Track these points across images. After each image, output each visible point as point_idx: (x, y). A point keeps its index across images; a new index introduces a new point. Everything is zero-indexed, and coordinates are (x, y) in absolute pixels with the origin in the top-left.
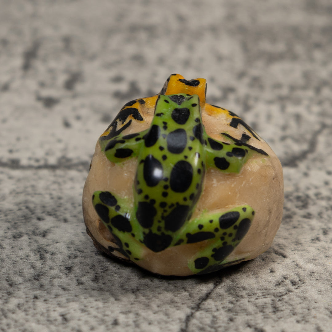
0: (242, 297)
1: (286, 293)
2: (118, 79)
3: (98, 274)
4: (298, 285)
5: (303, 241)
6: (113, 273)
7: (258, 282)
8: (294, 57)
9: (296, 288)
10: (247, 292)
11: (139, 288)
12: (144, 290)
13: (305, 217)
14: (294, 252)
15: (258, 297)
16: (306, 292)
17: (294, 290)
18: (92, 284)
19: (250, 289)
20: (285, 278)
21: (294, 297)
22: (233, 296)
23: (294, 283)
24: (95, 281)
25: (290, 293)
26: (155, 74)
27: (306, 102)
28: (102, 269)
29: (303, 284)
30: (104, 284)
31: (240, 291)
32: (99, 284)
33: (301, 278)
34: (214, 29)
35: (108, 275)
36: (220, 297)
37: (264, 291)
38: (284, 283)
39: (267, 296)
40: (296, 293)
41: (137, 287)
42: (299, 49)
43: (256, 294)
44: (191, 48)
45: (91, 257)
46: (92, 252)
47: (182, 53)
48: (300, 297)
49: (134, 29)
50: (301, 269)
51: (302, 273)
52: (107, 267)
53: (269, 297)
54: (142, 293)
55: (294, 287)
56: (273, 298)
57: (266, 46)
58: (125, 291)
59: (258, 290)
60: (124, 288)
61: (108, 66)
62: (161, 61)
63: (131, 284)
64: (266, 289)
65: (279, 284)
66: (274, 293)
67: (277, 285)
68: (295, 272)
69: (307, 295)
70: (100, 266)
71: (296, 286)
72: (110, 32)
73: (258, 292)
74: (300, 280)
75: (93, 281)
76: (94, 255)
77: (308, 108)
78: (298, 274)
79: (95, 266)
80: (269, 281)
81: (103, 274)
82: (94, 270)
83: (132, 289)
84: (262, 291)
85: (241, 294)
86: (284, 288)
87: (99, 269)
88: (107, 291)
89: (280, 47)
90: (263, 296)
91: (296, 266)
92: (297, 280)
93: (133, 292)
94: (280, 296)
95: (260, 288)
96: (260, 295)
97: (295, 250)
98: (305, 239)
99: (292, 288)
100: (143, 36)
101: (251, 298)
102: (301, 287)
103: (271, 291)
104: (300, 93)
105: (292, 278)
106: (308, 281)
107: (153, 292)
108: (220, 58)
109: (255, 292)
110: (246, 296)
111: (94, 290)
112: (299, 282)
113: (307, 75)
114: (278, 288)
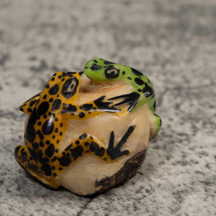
0: (114, 200)
1: (143, 198)
2: (33, 59)
3: (20, 185)
4: (150, 193)
5: (153, 164)
6: (30, 185)
7: (124, 191)
8: (148, 44)
9: (149, 195)
10: (117, 197)
11: (47, 195)
12: (50, 196)
13: (155, 148)
14: (148, 171)
15: (124, 200)
16: (156, 197)
17: (148, 196)
18: (16, 192)
19: (119, 195)
20: (142, 188)
21: (148, 200)
22: (108, 200)
23: (147, 191)
24: (18, 190)
25: (145, 198)
26: (57, 56)
27: (155, 74)
28: (23, 182)
29: (154, 192)
30: (24, 192)
31: (113, 196)
32: (21, 192)
33: (152, 188)
34: (96, 26)
35: (27, 186)
36: (100, 200)
37: (128, 196)
38: (141, 191)
39: (130, 200)
40: (149, 198)
41: (46, 194)
42: (151, 39)
43: (123, 198)
44: (81, 38)
45: (16, 174)
46: (16, 171)
47: (75, 41)
48: (151, 200)
49: (44, 26)
50: (152, 182)
51: (153, 185)
52: (26, 181)
53: (132, 201)
54: (48, 198)
55: (148, 194)
56: (134, 201)
57: (129, 37)
58: (37, 196)
59: (124, 196)
60: (37, 194)
61: (27, 50)
62: (61, 47)
63: (42, 192)
64: (129, 195)
65: (138, 192)
66: (135, 198)
67: (136, 193)
68: (148, 184)
69: (156, 199)
70: (22, 180)
71: (149, 193)
72: (28, 28)
73: (124, 197)
74: (152, 189)
75: (17, 190)
76: (18, 173)
77: (157, 78)
78: (150, 186)
79: (18, 180)
80: (132, 190)
81: (23, 185)
82: (17, 183)
83: (42, 195)
84: (127, 197)
85: (113, 199)
86: (141, 194)
87: (21, 182)
88: (26, 196)
89: (139, 38)
90: (127, 199)
91: (149, 180)
92: (150, 189)
93: (43, 197)
94: (139, 200)
95: (125, 194)
96: (126, 199)
97: (148, 170)
98: (155, 162)
99: (146, 194)
100: (49, 30)
101: (120, 201)
102: (152, 194)
103: (133, 196)
104: (151, 68)
105: (146, 188)
106: (157, 190)
107: (56, 197)
108: (99, 45)
109: (123, 197)
110: (116, 200)
111: (17, 196)
112: (151, 190)
113: (156, 56)
114: (137, 195)
